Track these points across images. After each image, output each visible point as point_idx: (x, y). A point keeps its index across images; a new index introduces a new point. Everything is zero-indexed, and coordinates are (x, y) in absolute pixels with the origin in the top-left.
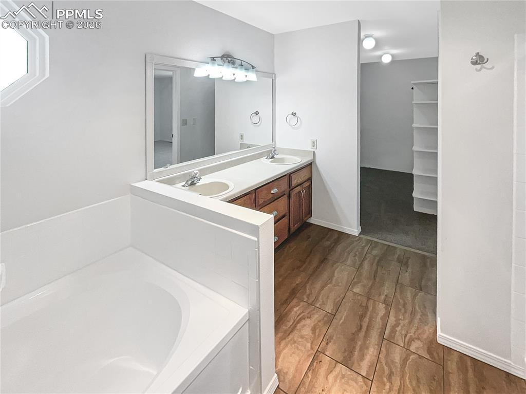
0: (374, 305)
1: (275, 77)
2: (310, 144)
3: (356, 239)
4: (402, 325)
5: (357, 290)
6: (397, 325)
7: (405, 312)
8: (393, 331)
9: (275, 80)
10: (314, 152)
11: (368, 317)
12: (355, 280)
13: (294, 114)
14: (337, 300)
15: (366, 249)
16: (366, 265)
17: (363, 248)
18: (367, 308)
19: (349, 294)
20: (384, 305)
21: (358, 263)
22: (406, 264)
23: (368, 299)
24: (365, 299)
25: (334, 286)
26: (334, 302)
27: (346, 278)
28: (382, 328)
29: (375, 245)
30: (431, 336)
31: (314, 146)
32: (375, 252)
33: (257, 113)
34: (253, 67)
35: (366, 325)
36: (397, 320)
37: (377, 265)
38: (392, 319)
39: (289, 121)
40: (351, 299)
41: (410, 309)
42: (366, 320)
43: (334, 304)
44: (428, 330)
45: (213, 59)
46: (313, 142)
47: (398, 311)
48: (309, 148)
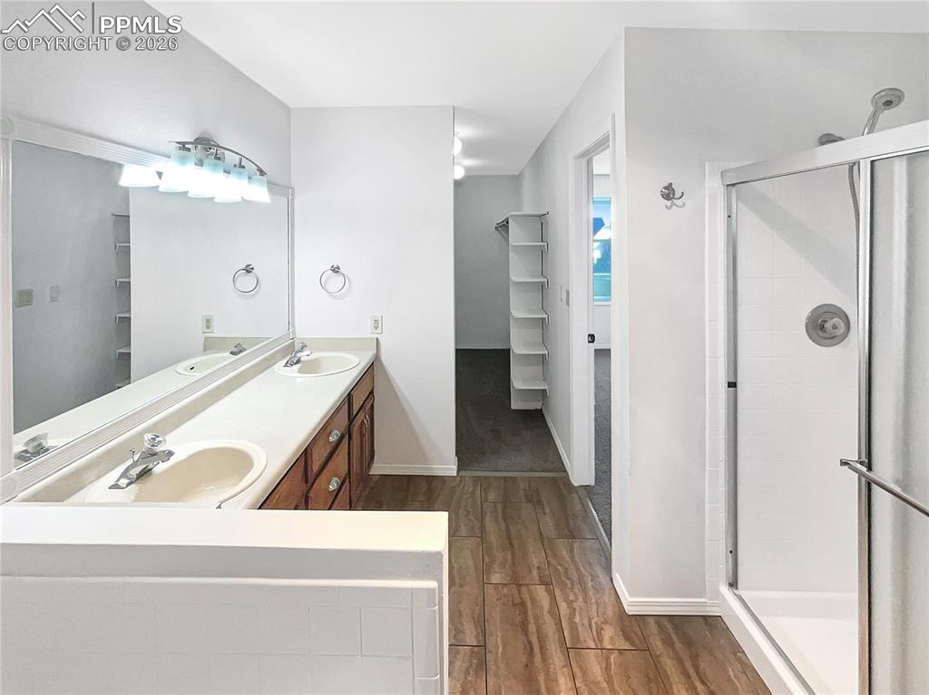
0: (530, 592)
1: (293, 195)
2: (369, 324)
3: (457, 482)
4: (578, 608)
5: (496, 578)
6: (573, 613)
7: (573, 585)
8: (573, 627)
9: (293, 200)
10: (377, 339)
11: (532, 622)
12: (487, 560)
13: (336, 270)
14: (477, 612)
15: (478, 493)
16: (490, 525)
17: (473, 494)
18: (523, 604)
19: (490, 590)
20: (544, 587)
21: (477, 524)
22: (540, 502)
23: (519, 586)
24: (515, 591)
25: (461, 586)
26: (473, 618)
27: (471, 563)
28: (557, 630)
29: (484, 483)
30: (617, 609)
31: (376, 328)
32: (492, 496)
33: (248, 270)
34: (262, 173)
35: (536, 636)
36: (570, 603)
37: (504, 519)
38: (563, 606)
39: (325, 283)
40: (495, 600)
41: (575, 576)
42: (532, 627)
43: (474, 622)
44: (608, 599)
45: (183, 146)
46: (376, 321)
47: (563, 586)
48: (367, 332)
